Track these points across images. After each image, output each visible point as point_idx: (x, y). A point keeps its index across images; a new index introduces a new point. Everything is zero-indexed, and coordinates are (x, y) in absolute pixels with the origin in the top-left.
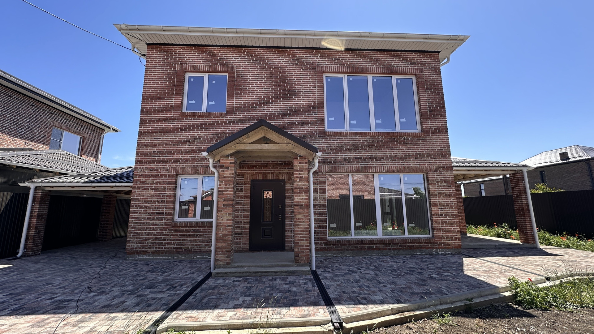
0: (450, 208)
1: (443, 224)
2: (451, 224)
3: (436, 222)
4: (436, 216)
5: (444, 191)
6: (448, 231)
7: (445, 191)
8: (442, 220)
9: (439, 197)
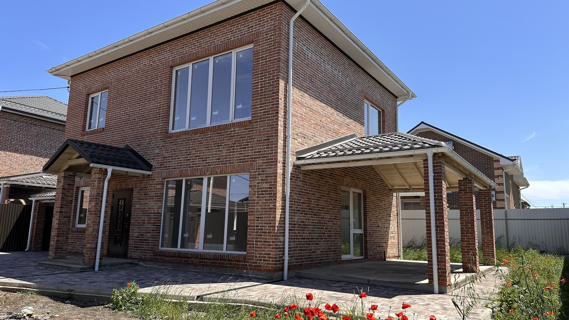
0: (267, 217)
1: (257, 238)
2: (266, 239)
3: (250, 235)
4: (251, 228)
5: (263, 194)
6: (261, 248)
7: (266, 194)
8: (257, 232)
9: (257, 203)
